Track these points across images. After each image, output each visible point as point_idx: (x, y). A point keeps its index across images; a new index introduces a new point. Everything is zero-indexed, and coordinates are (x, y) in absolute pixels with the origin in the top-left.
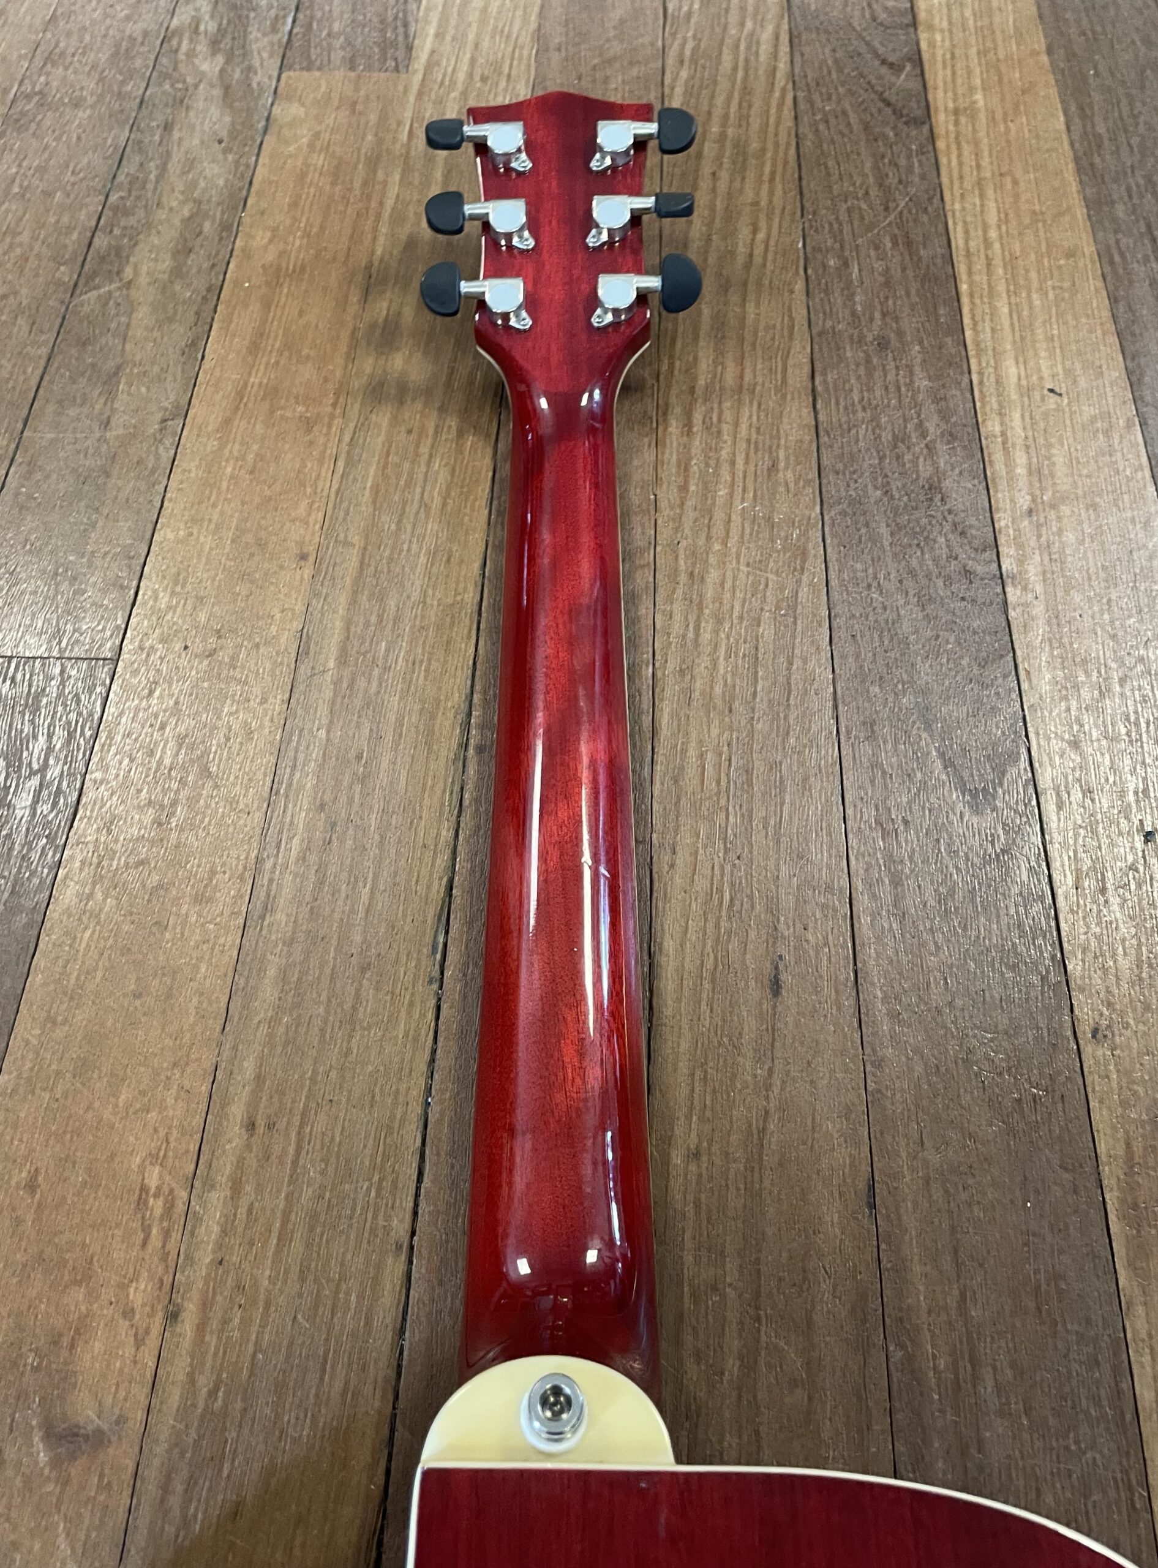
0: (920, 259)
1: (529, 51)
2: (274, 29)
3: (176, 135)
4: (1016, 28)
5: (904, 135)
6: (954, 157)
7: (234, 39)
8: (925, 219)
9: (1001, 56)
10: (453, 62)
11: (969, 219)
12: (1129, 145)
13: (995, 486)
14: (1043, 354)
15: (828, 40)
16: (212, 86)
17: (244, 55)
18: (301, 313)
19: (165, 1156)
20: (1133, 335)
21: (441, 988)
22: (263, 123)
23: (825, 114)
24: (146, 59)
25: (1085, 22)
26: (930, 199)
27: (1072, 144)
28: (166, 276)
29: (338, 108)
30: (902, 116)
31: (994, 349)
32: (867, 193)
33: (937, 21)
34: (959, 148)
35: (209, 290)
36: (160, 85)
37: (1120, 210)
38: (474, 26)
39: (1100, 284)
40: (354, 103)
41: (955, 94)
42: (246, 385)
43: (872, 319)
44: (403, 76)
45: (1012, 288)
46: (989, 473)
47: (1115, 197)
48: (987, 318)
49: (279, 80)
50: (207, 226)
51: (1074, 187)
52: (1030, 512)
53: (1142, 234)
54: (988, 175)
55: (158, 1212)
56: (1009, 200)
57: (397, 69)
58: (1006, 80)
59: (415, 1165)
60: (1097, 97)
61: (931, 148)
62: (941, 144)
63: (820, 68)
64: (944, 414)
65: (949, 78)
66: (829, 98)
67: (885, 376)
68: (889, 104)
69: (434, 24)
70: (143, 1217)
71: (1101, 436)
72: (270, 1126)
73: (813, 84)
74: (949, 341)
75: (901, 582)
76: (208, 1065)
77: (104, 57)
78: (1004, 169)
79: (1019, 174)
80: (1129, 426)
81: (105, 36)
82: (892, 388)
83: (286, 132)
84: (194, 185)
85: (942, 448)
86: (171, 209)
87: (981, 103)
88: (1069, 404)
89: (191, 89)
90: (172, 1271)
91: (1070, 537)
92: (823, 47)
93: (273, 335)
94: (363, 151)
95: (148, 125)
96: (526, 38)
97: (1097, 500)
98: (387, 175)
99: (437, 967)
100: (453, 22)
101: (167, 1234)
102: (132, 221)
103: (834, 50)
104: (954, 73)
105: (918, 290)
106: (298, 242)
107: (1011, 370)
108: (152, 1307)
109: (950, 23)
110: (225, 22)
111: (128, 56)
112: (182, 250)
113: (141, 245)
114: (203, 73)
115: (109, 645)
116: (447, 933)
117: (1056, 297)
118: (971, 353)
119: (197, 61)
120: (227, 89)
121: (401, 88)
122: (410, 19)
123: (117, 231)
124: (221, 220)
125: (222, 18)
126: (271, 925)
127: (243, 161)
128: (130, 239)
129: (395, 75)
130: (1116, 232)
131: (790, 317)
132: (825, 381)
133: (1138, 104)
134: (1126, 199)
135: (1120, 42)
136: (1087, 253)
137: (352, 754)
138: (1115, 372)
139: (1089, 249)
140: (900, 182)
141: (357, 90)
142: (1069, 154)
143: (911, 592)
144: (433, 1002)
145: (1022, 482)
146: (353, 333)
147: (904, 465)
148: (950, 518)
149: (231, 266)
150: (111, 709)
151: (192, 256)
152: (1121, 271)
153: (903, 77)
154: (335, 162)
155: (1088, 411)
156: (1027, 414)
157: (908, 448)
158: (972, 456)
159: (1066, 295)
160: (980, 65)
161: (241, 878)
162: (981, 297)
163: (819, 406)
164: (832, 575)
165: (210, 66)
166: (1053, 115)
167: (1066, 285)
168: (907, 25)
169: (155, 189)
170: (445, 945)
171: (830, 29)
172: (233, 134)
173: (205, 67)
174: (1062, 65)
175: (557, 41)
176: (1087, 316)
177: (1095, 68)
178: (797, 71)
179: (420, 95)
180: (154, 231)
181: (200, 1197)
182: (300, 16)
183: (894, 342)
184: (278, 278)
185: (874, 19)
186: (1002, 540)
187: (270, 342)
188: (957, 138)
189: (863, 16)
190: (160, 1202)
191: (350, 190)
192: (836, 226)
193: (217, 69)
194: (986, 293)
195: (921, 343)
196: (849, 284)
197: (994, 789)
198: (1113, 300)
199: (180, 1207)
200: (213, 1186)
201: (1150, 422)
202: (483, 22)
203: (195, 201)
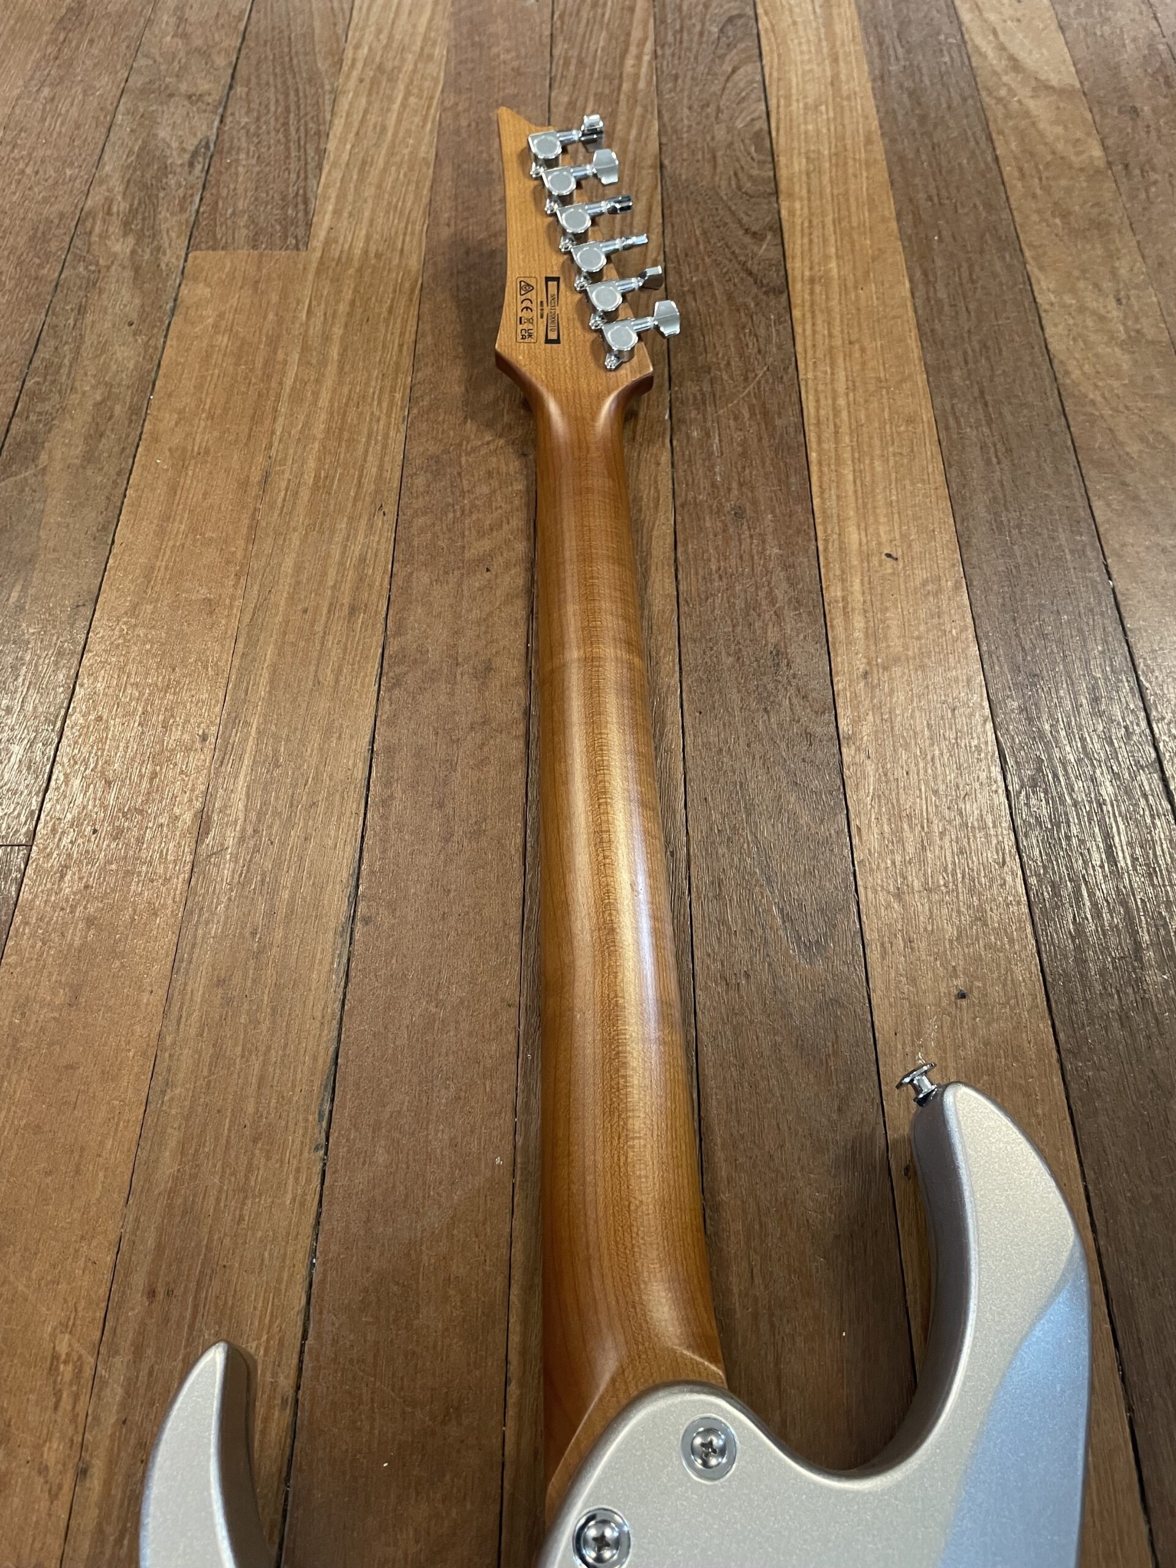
0: (774, 428)
1: (420, 226)
2: (182, 209)
3: (89, 318)
4: (868, 195)
5: (764, 305)
6: (808, 327)
7: (144, 219)
8: (780, 388)
9: (855, 224)
10: (350, 239)
11: (821, 387)
12: (967, 309)
13: (835, 651)
14: (882, 520)
15: (697, 210)
16: (124, 268)
17: (154, 235)
18: (205, 495)
19: (74, 1324)
20: (964, 498)
21: (326, 1154)
22: (171, 304)
23: (692, 286)
24: (62, 241)
25: (932, 185)
26: (786, 369)
27: (916, 312)
28: (77, 462)
29: (241, 288)
30: (762, 286)
31: (838, 516)
32: (728, 364)
33: (797, 189)
34: (813, 317)
35: (119, 474)
36: (74, 268)
37: (957, 375)
38: (370, 201)
39: (936, 449)
40: (257, 282)
41: (812, 263)
42: (153, 568)
43: (729, 490)
44: (304, 254)
45: (856, 455)
46: (830, 639)
47: (953, 363)
48: (834, 484)
49: (186, 260)
50: (118, 409)
51: (916, 353)
52: (866, 674)
53: (975, 398)
54: (839, 343)
55: (68, 1377)
56: (857, 368)
57: (298, 249)
58: (858, 248)
59: (300, 1323)
60: (939, 262)
61: (788, 317)
62: (797, 313)
63: (689, 238)
64: (792, 582)
65: (806, 247)
66: (697, 269)
67: (741, 544)
68: (750, 274)
69: (333, 200)
70: (55, 1382)
71: (931, 599)
72: (169, 1293)
73: (682, 256)
74: (799, 508)
75: (748, 745)
76: (113, 1237)
77: (22, 240)
78: (853, 338)
79: (866, 342)
80: (957, 587)
81: (24, 219)
82: (746, 557)
83: (192, 312)
84: (105, 368)
85: (789, 614)
86: (84, 393)
87: (835, 273)
88: (904, 567)
89: (103, 270)
90: (81, 1430)
91: (900, 697)
92: (692, 217)
93: (178, 518)
94: (264, 331)
95: (63, 309)
96: (418, 214)
97: (926, 660)
98: (287, 354)
99: (323, 1135)
100: (350, 198)
101: (76, 1397)
102: (47, 407)
103: (702, 221)
104: (811, 241)
105: (772, 459)
106: (203, 423)
107: (853, 537)
108: (64, 1465)
109: (809, 191)
110: (136, 202)
111: (45, 239)
112: (95, 435)
113: (55, 431)
114: (115, 255)
115: (24, 830)
116: (332, 1100)
117: (896, 462)
118: (818, 521)
119: (109, 243)
120: (137, 270)
121: (301, 266)
122: (310, 195)
123: (33, 418)
124: (131, 402)
125: (134, 198)
126: (172, 1099)
127: (152, 343)
128: (45, 425)
129: (295, 252)
130: (953, 396)
131: (656, 488)
132: (686, 552)
133: (977, 268)
134: (962, 363)
135: (963, 206)
136: (925, 419)
137: (247, 932)
138: (946, 536)
139: (927, 415)
140: (759, 351)
141: (259, 269)
142: (913, 322)
143: (757, 757)
144: (318, 1167)
145: (860, 646)
146: (254, 514)
147: (754, 633)
148: (794, 682)
149: (140, 449)
150: (25, 895)
151: (103, 441)
152: (955, 436)
153: (764, 246)
154: (239, 343)
155: (921, 574)
156: (866, 579)
157: (759, 615)
158: (816, 621)
159: (905, 461)
160: (835, 232)
161: (144, 1054)
162: (829, 465)
163: (680, 577)
164: (688, 740)
165: (121, 247)
166: (899, 282)
167: (905, 451)
168: (770, 194)
169: (70, 373)
170: (331, 1112)
171: (699, 199)
172: (143, 315)
173: (117, 248)
174: (909, 231)
175: (446, 215)
176: (923, 481)
177: (940, 234)
178: (667, 243)
179: (318, 272)
180: (67, 416)
181: (105, 1362)
182: (207, 195)
183: (749, 513)
184: (184, 460)
185: (739, 188)
186: (840, 702)
187: (176, 524)
188: (812, 305)
189: (730, 184)
190: (70, 1367)
191: (252, 370)
192: (699, 397)
193: (128, 250)
194: (833, 461)
195: (772, 512)
196: (710, 454)
197: (826, 941)
198: (947, 465)
199: (88, 1372)
200: (117, 1352)
201: (975, 583)
202: (378, 197)
203: (106, 384)
